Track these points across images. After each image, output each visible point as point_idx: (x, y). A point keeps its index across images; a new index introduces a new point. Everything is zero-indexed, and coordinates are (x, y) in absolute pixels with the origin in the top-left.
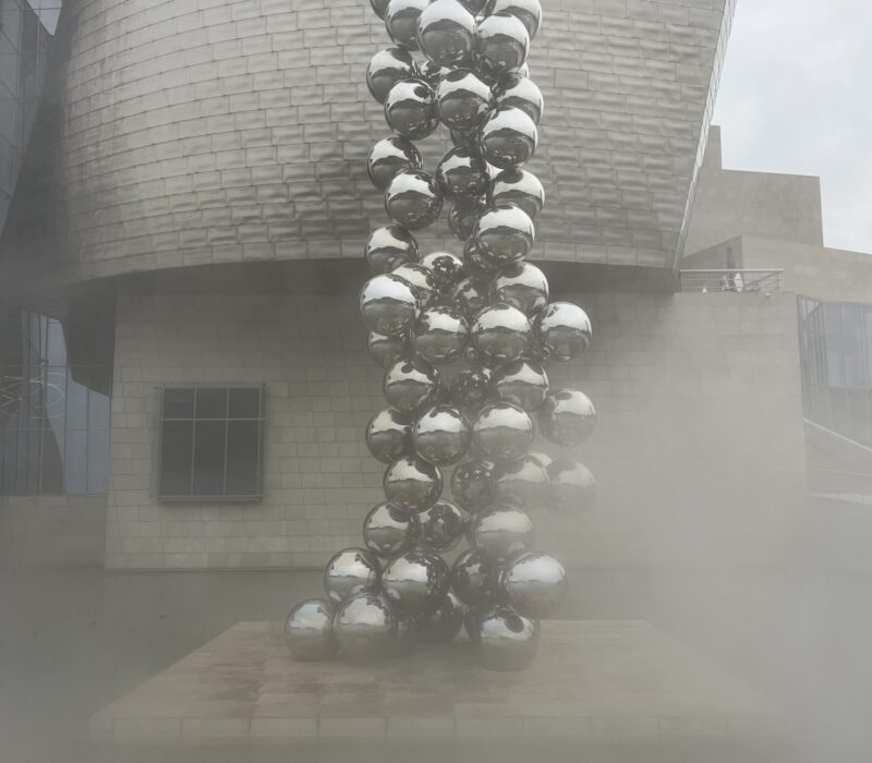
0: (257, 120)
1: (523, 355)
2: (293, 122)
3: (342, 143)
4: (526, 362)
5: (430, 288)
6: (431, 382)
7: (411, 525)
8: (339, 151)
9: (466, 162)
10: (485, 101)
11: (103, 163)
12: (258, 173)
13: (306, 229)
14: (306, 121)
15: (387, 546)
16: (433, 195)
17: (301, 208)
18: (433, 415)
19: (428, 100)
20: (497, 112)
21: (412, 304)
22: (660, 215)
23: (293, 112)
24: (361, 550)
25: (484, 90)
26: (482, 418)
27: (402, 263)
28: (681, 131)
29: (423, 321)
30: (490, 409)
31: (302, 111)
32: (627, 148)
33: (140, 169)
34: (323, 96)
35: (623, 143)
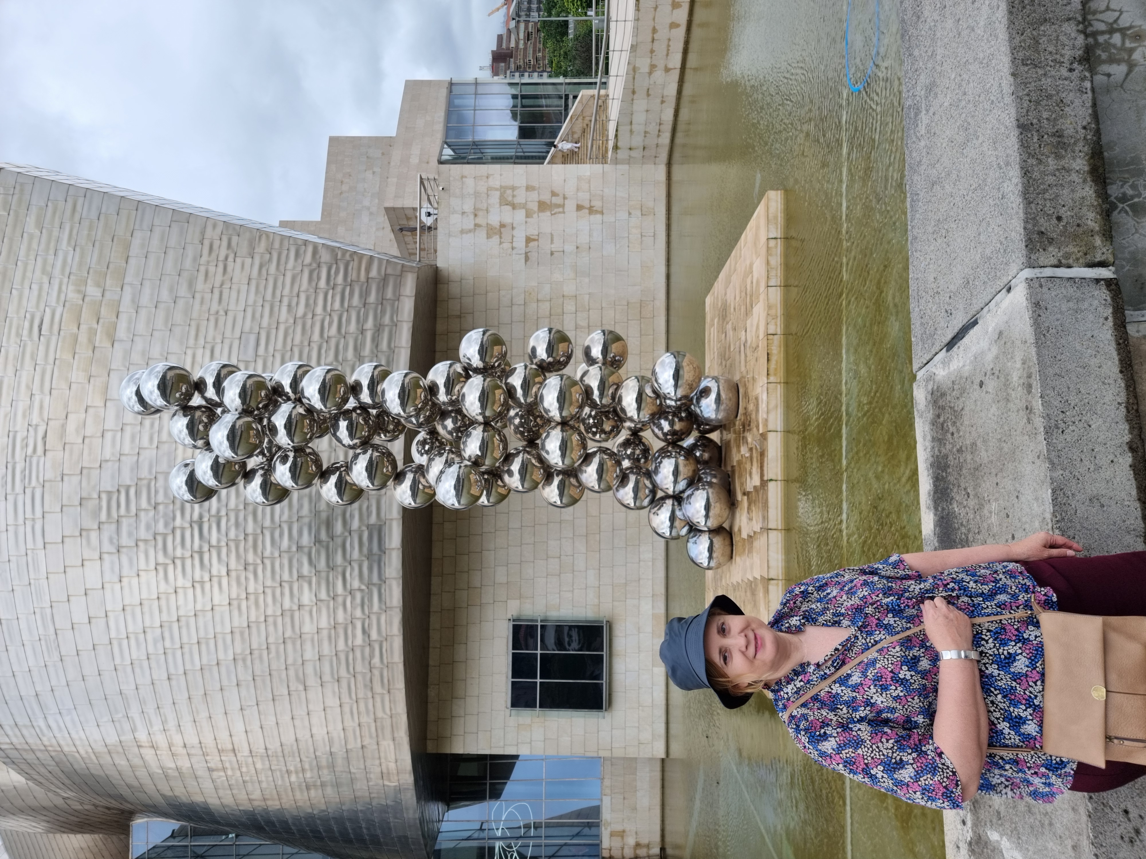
0: (275, 624)
1: (501, 382)
2: (278, 591)
3: (299, 548)
4: (506, 380)
5: (446, 455)
6: (521, 455)
7: (632, 472)
8: (306, 550)
9: (343, 424)
10: (294, 408)
11: (307, 766)
12: (324, 623)
13: (375, 579)
14: (278, 577)
15: (647, 491)
16: (370, 452)
17: (356, 584)
18: (547, 452)
19: (291, 455)
20: (305, 397)
21: (460, 467)
22: (371, 275)
23: (269, 591)
24: (650, 511)
25: (285, 409)
26: (551, 414)
27: (424, 477)
28: (297, 255)
29: (473, 460)
30: (544, 408)
31: (269, 583)
32: (311, 301)
33: (314, 731)
34: (255, 565)
35: (307, 305)
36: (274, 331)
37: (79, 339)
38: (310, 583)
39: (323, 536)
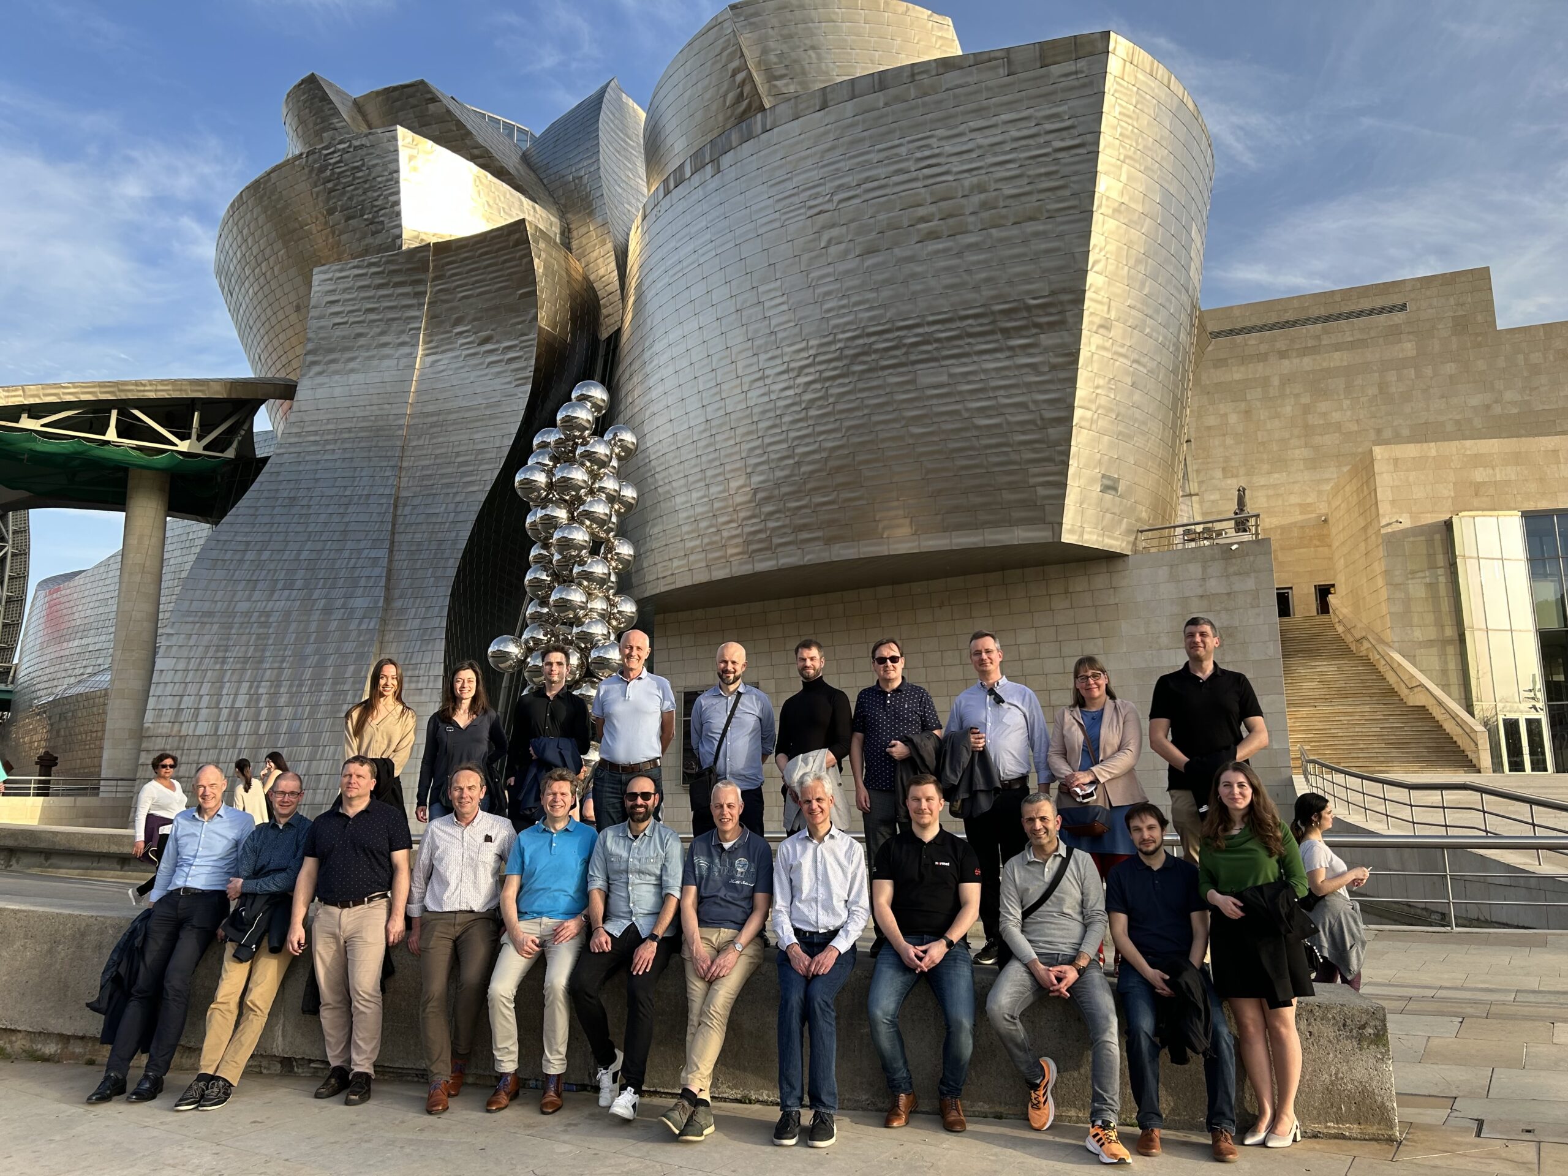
0: (697, 465)
2: (718, 463)
3: (749, 475)
8: (749, 481)
12: (698, 510)
23: (717, 455)
28: (1052, 401)
31: (722, 453)
32: (994, 431)
34: (735, 437)
35: (989, 427)
36: (953, 400)
37: (919, 208)
38: (704, 497)
39: (760, 495)
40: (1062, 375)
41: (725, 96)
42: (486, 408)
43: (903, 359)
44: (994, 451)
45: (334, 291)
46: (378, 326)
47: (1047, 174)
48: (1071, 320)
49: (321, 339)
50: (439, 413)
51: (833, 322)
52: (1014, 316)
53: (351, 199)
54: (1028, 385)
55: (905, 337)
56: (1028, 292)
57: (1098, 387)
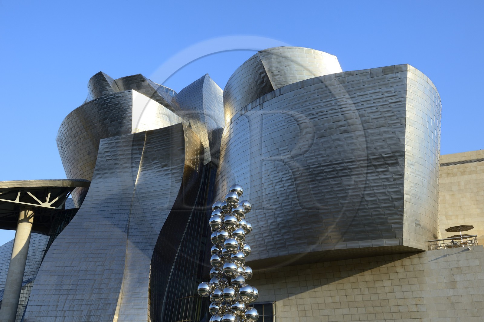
2: (263, 213)
3: (276, 218)
12: (263, 229)
13: (268, 248)
14: (266, 212)
22: (393, 225)
28: (396, 192)
32: (373, 202)
34: (270, 203)
40: (398, 182)
41: (257, 81)
42: (164, 191)
43: (336, 175)
44: (374, 210)
45: (108, 148)
46: (123, 161)
47: (388, 111)
48: (400, 162)
49: (101, 165)
50: (146, 193)
51: (309, 161)
52: (378, 160)
53: (113, 115)
54: (385, 186)
55: (337, 167)
56: (383, 152)
57: (411, 187)
